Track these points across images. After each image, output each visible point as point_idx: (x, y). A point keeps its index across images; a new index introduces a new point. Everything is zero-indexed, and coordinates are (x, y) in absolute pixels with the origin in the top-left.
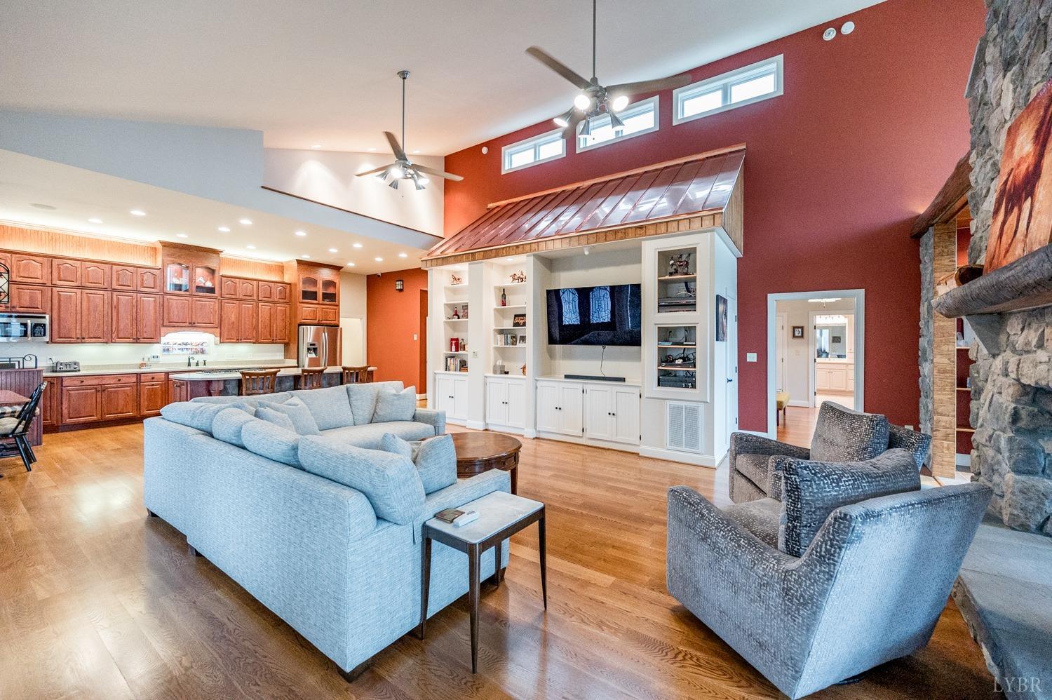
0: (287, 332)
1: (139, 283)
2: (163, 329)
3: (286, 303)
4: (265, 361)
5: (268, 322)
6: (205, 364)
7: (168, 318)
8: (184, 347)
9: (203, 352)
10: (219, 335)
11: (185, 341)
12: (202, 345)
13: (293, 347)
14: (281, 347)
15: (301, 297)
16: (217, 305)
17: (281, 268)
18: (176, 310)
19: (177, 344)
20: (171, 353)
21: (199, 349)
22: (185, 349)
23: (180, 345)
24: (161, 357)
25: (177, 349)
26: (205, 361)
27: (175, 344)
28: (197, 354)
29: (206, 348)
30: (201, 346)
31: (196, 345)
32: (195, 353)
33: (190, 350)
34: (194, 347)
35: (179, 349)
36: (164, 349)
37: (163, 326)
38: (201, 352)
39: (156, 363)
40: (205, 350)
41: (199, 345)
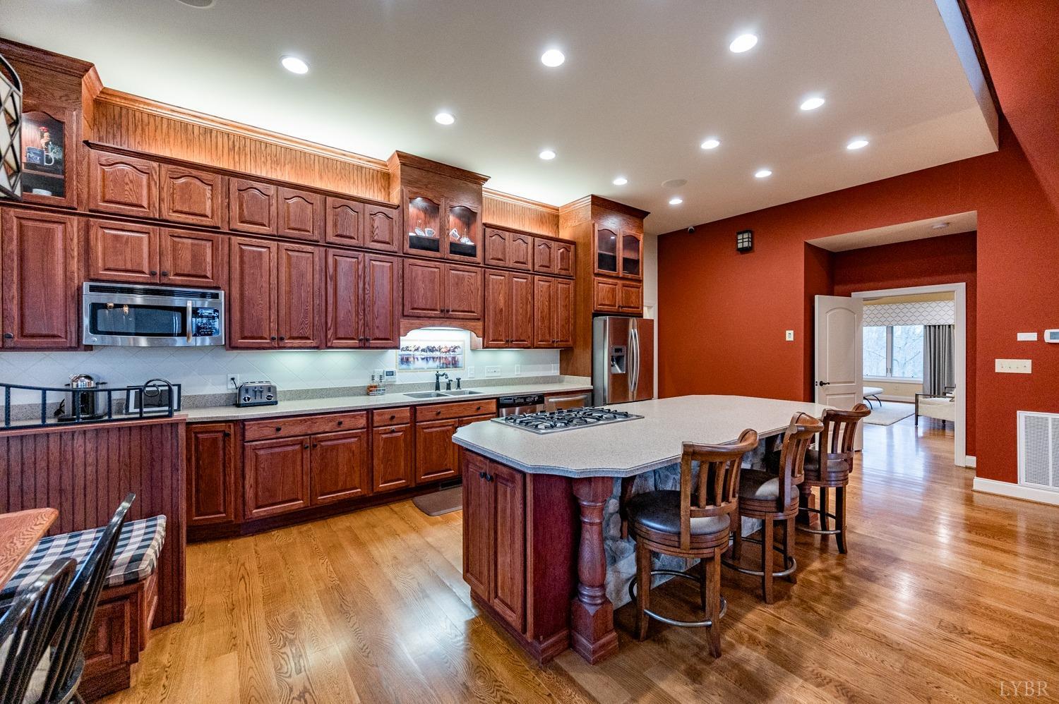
0: (571, 328)
1: (367, 238)
2: (404, 322)
3: (569, 277)
4: (537, 377)
5: (546, 310)
6: (459, 386)
7: (412, 302)
8: (429, 354)
9: (455, 364)
10: (481, 333)
11: (431, 344)
12: (454, 351)
13: (582, 357)
14: (555, 354)
15: (596, 265)
16: (479, 277)
18: (420, 284)
19: (420, 349)
20: (412, 366)
21: (450, 359)
22: (430, 358)
23: (423, 350)
24: (397, 374)
25: (419, 359)
26: (458, 380)
27: (417, 350)
28: (447, 367)
29: (459, 357)
30: (452, 353)
31: (446, 352)
32: (445, 366)
33: (438, 361)
34: (443, 355)
35: (423, 359)
36: (402, 359)
37: (404, 316)
38: (453, 364)
39: (391, 385)
40: (458, 361)
41: (449, 351)
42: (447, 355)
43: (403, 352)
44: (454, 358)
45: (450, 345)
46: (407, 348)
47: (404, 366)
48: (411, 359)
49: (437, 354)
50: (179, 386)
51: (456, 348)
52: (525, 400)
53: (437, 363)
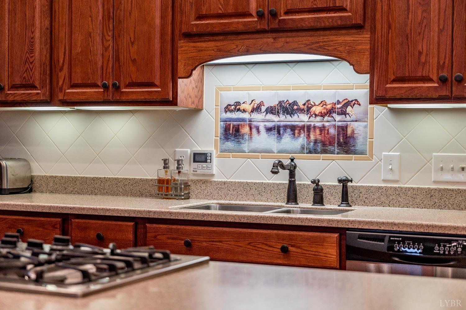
8: (284, 119)
11: (290, 96)
12: (344, 113)
19: (263, 109)
20: (245, 146)
21: (332, 131)
22: (286, 127)
23: (271, 110)
24: (215, 160)
25: (262, 129)
26: (344, 182)
27: (257, 109)
28: (325, 151)
29: (357, 128)
30: (338, 118)
31: (322, 115)
32: (319, 147)
34: (317, 122)
35: (269, 130)
36: (226, 129)
38: (339, 144)
39: (205, 182)
40: (352, 137)
41: (330, 112)
42: (327, 122)
43: (229, 115)
44: (343, 129)
46: (236, 107)
47: (230, 145)
48: (246, 130)
49: (302, 119)
51: (348, 103)
53: (302, 140)
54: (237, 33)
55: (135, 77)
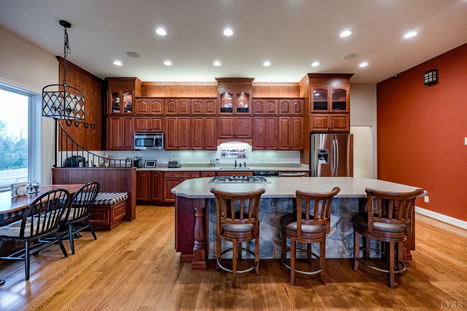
0: (302, 140)
1: (205, 111)
2: (219, 141)
3: (301, 116)
4: (287, 164)
5: (286, 132)
6: (245, 166)
7: (221, 133)
8: (233, 153)
9: (244, 156)
10: (251, 144)
11: (234, 149)
13: (307, 153)
14: (298, 153)
15: (312, 108)
16: (250, 121)
17: (297, 88)
18: (225, 126)
19: (229, 151)
20: (226, 157)
21: (242, 155)
22: (233, 154)
23: (231, 151)
24: (220, 160)
25: (229, 154)
26: (245, 163)
27: (228, 151)
28: (241, 158)
29: (246, 154)
30: (243, 152)
31: (240, 152)
32: (240, 157)
33: (237, 155)
34: (239, 153)
35: (230, 154)
36: (222, 154)
37: (219, 138)
38: (243, 157)
39: (218, 164)
40: (245, 155)
41: (242, 151)
42: (241, 153)
43: (223, 152)
44: (244, 154)
45: (242, 149)
46: (224, 150)
47: (223, 157)
48: (226, 154)
49: (236, 153)
50: (156, 161)
51: (245, 150)
52: (267, 173)
53: (236, 156)
54: (229, 138)
55: (209, 145)
